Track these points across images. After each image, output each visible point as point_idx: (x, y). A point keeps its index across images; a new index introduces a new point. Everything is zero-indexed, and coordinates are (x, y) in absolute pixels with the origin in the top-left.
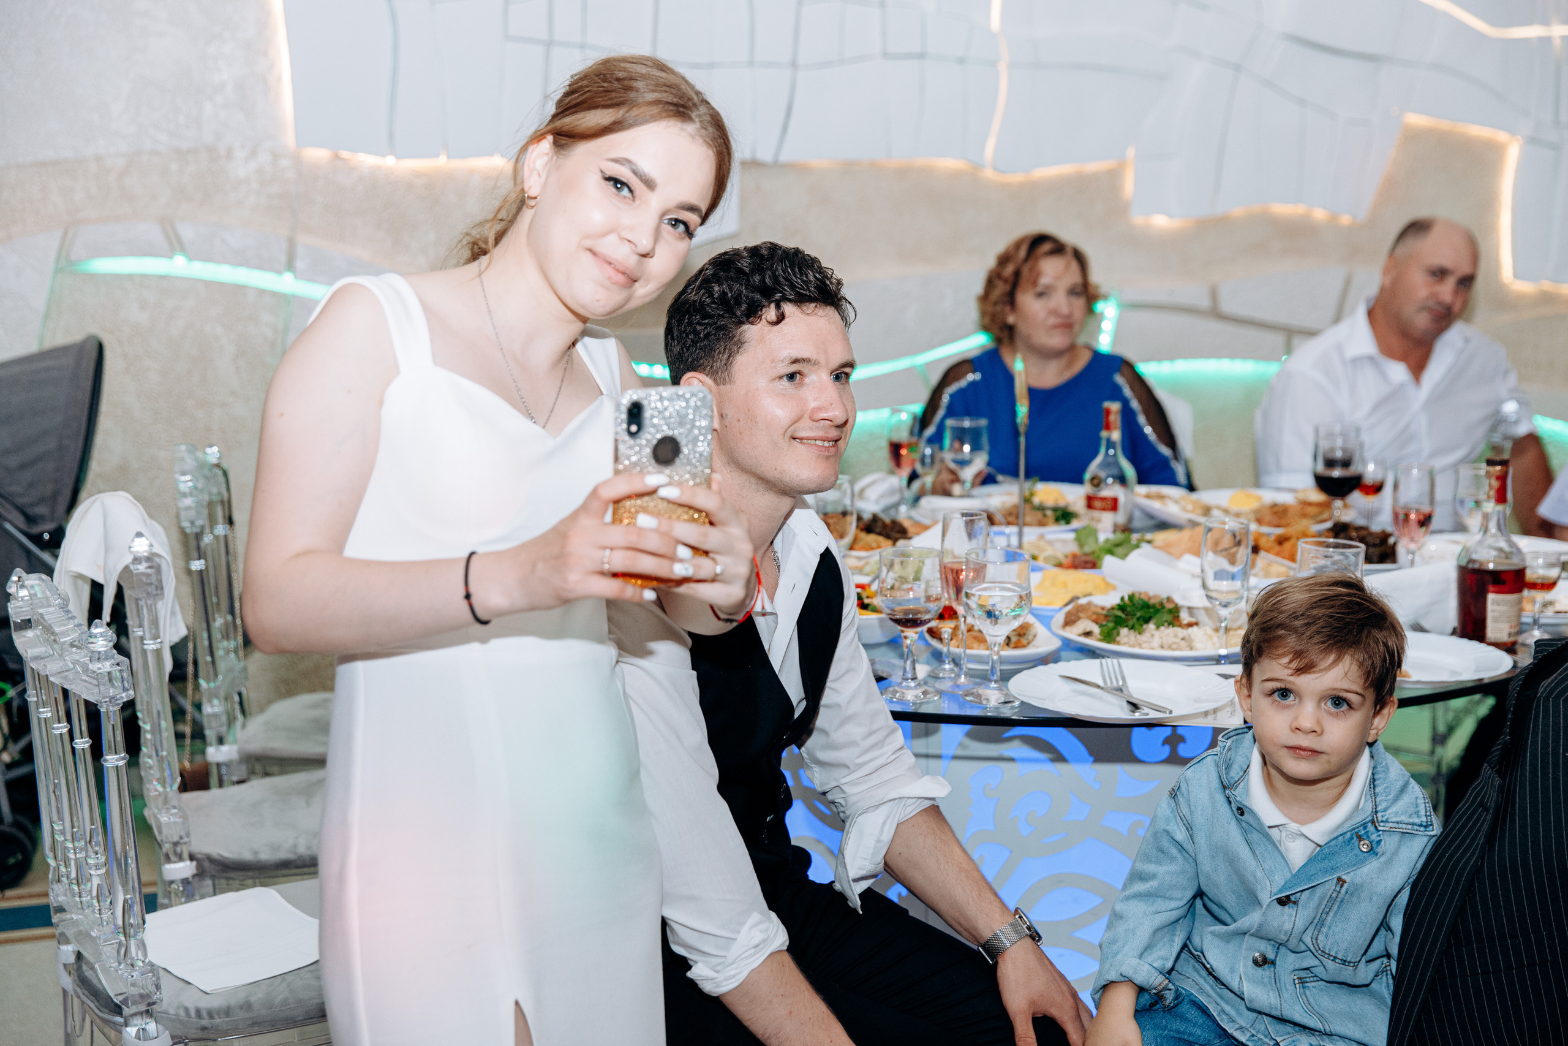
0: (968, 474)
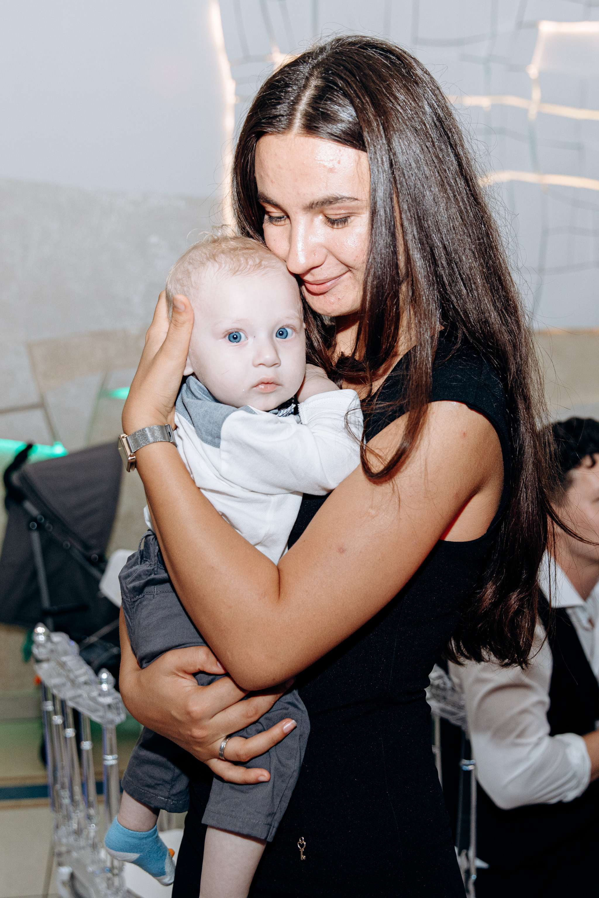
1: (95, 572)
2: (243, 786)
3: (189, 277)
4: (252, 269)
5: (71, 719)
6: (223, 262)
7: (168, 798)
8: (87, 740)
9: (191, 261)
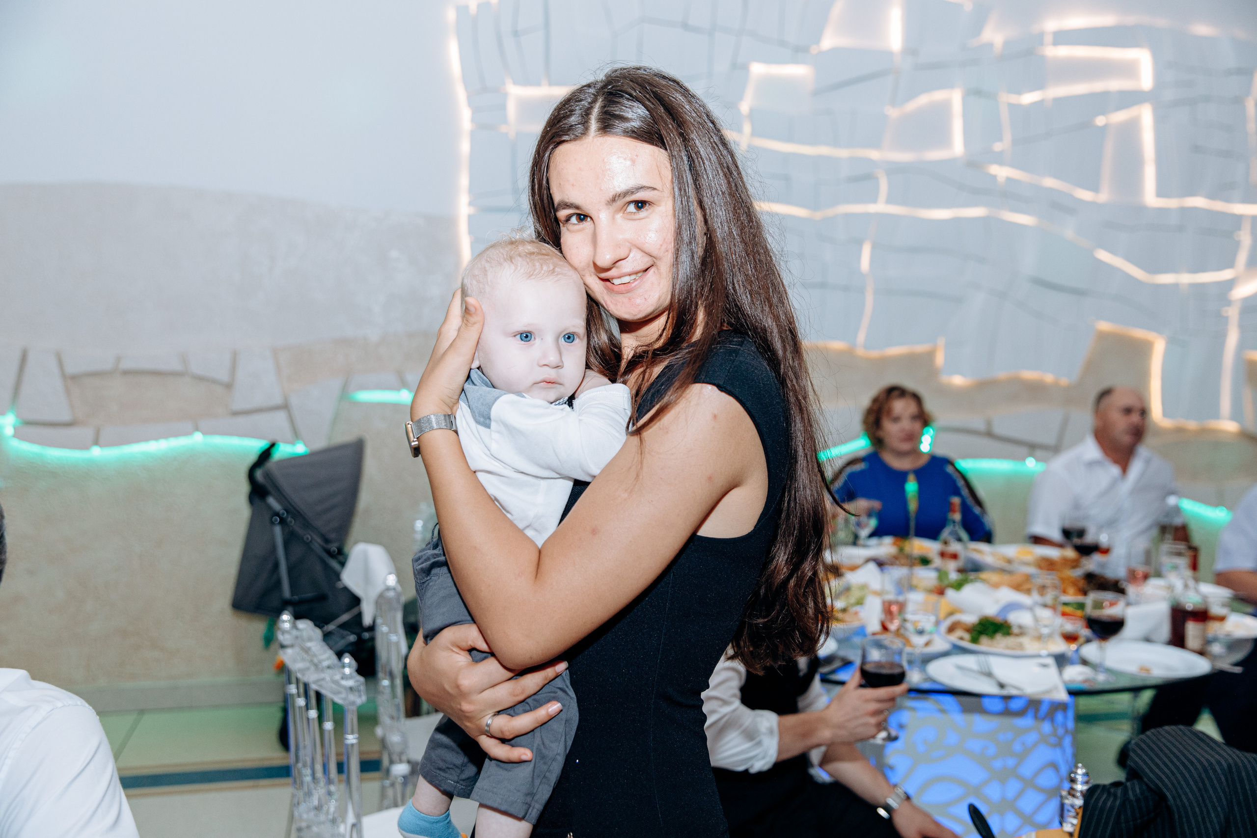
0: (864, 533)
1: (334, 564)
2: (509, 764)
3: (486, 275)
4: (547, 274)
5: (313, 701)
6: (519, 265)
7: (457, 782)
8: (329, 721)
9: (488, 259)
